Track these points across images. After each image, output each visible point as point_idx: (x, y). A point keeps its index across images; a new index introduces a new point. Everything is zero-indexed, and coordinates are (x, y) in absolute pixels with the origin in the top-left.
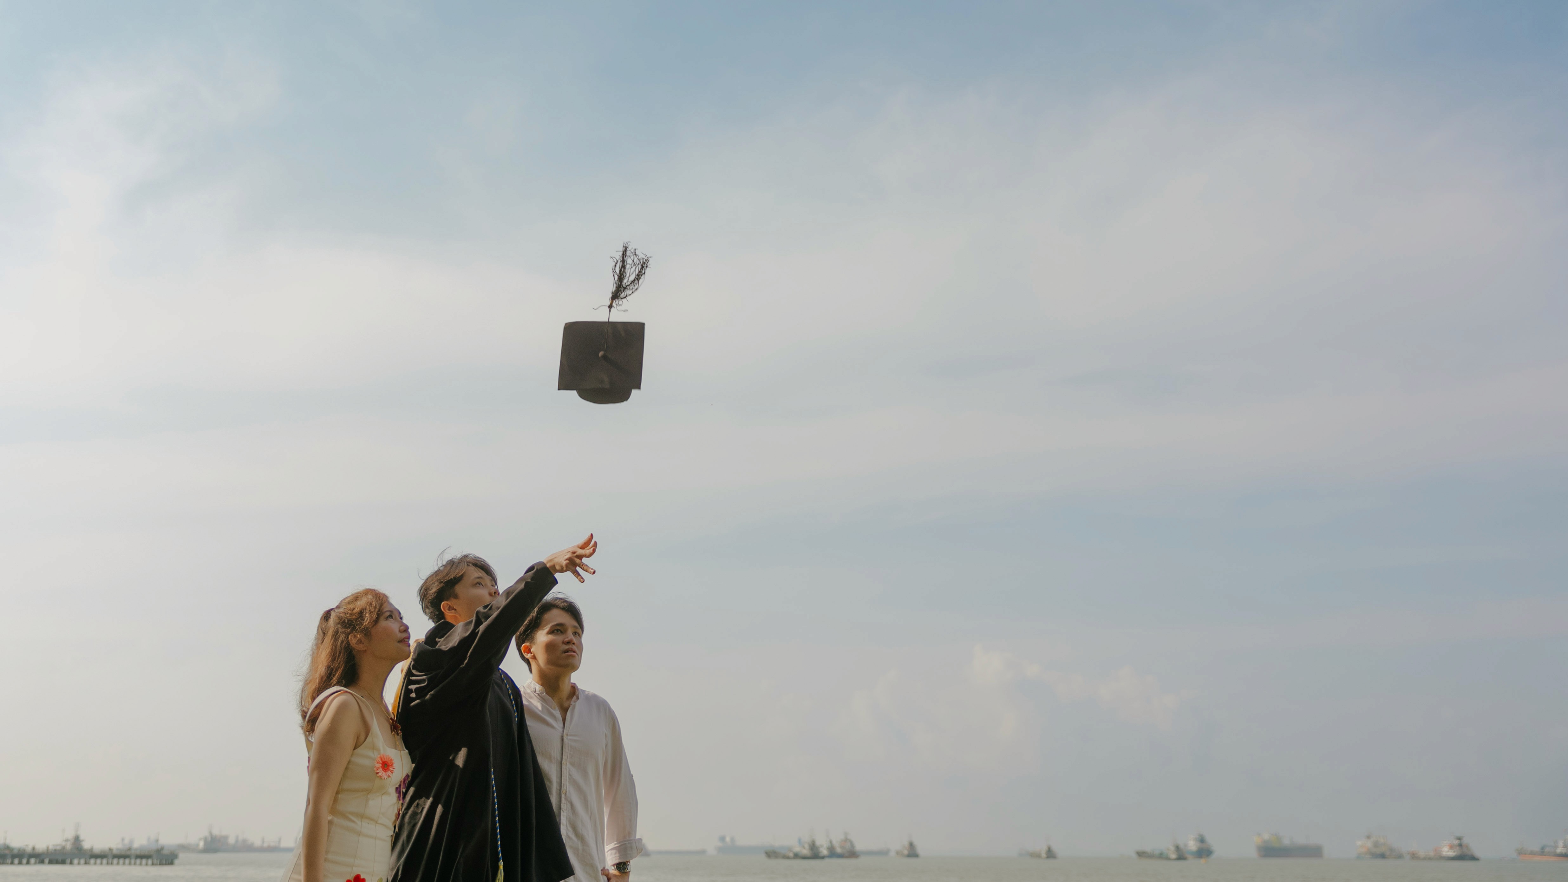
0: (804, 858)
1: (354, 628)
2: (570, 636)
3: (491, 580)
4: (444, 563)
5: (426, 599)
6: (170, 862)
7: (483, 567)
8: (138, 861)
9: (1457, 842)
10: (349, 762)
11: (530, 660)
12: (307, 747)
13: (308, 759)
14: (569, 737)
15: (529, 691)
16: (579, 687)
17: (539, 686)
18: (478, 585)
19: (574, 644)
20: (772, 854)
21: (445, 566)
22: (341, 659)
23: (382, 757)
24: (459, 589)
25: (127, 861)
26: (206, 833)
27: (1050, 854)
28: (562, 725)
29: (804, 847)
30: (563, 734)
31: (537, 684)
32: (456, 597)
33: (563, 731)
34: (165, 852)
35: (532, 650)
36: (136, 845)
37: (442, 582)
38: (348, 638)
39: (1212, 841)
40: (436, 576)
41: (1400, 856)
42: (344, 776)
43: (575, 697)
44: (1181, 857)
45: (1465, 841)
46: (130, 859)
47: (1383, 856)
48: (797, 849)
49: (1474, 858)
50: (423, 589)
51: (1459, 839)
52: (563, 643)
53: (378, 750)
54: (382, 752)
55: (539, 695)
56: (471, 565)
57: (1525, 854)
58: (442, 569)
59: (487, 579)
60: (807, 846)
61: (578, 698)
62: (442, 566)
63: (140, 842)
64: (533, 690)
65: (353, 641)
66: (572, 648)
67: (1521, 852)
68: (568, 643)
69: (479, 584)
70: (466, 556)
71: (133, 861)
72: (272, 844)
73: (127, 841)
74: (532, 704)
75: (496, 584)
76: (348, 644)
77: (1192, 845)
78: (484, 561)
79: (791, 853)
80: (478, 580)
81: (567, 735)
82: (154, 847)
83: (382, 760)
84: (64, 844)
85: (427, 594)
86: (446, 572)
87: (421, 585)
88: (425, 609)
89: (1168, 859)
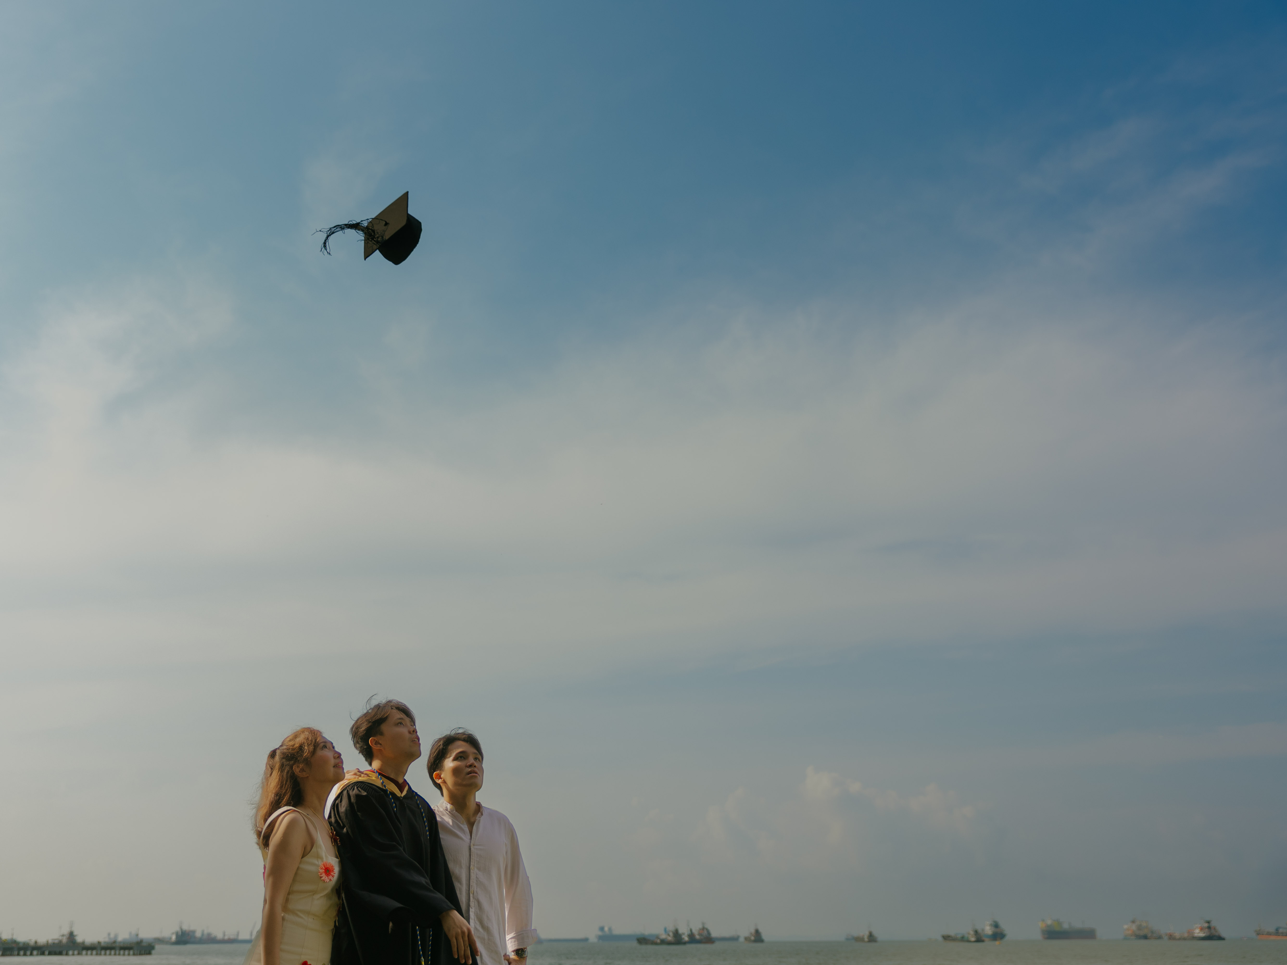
0: (669, 943)
1: (296, 759)
2: (471, 760)
3: (411, 721)
4: (372, 707)
5: (357, 736)
6: (148, 952)
7: (405, 711)
8: (122, 952)
9: (1206, 925)
10: (298, 868)
11: (441, 784)
12: (263, 857)
13: (263, 866)
14: (475, 847)
15: (441, 810)
16: (483, 805)
17: (450, 805)
18: (399, 724)
19: (475, 766)
20: (643, 940)
21: (373, 709)
22: (288, 786)
23: (325, 864)
24: (384, 727)
25: (113, 952)
26: (176, 928)
27: (872, 938)
28: (469, 837)
29: (669, 935)
30: (470, 844)
31: (448, 804)
32: (382, 734)
33: (471, 842)
34: (144, 944)
35: (442, 776)
36: (120, 939)
37: (370, 722)
38: (292, 768)
39: (1005, 927)
40: (365, 717)
41: (1160, 938)
42: (294, 880)
43: (480, 814)
44: (979, 940)
45: (1213, 924)
46: (116, 950)
47: (1145, 937)
48: (663, 936)
49: (1220, 938)
50: (354, 727)
51: (1208, 922)
52: (467, 766)
53: (321, 858)
54: (325, 860)
55: (450, 812)
56: (394, 708)
57: (1263, 935)
58: (370, 711)
59: (407, 720)
60: (671, 934)
61: (482, 814)
62: (370, 709)
63: (123, 936)
64: (445, 808)
65: (296, 770)
66: (474, 770)
67: (1259, 933)
68: (470, 766)
69: (401, 724)
70: (390, 701)
71: (117, 952)
72: (232, 937)
73: (112, 936)
74: (444, 820)
75: (415, 725)
76: (293, 773)
77: (988, 930)
78: (405, 705)
79: (659, 940)
80: (400, 721)
81: (474, 845)
82: (135, 940)
83: (325, 867)
84: (60, 938)
85: (357, 732)
86: (373, 713)
87: (352, 724)
88: (356, 745)
89: (969, 941)
